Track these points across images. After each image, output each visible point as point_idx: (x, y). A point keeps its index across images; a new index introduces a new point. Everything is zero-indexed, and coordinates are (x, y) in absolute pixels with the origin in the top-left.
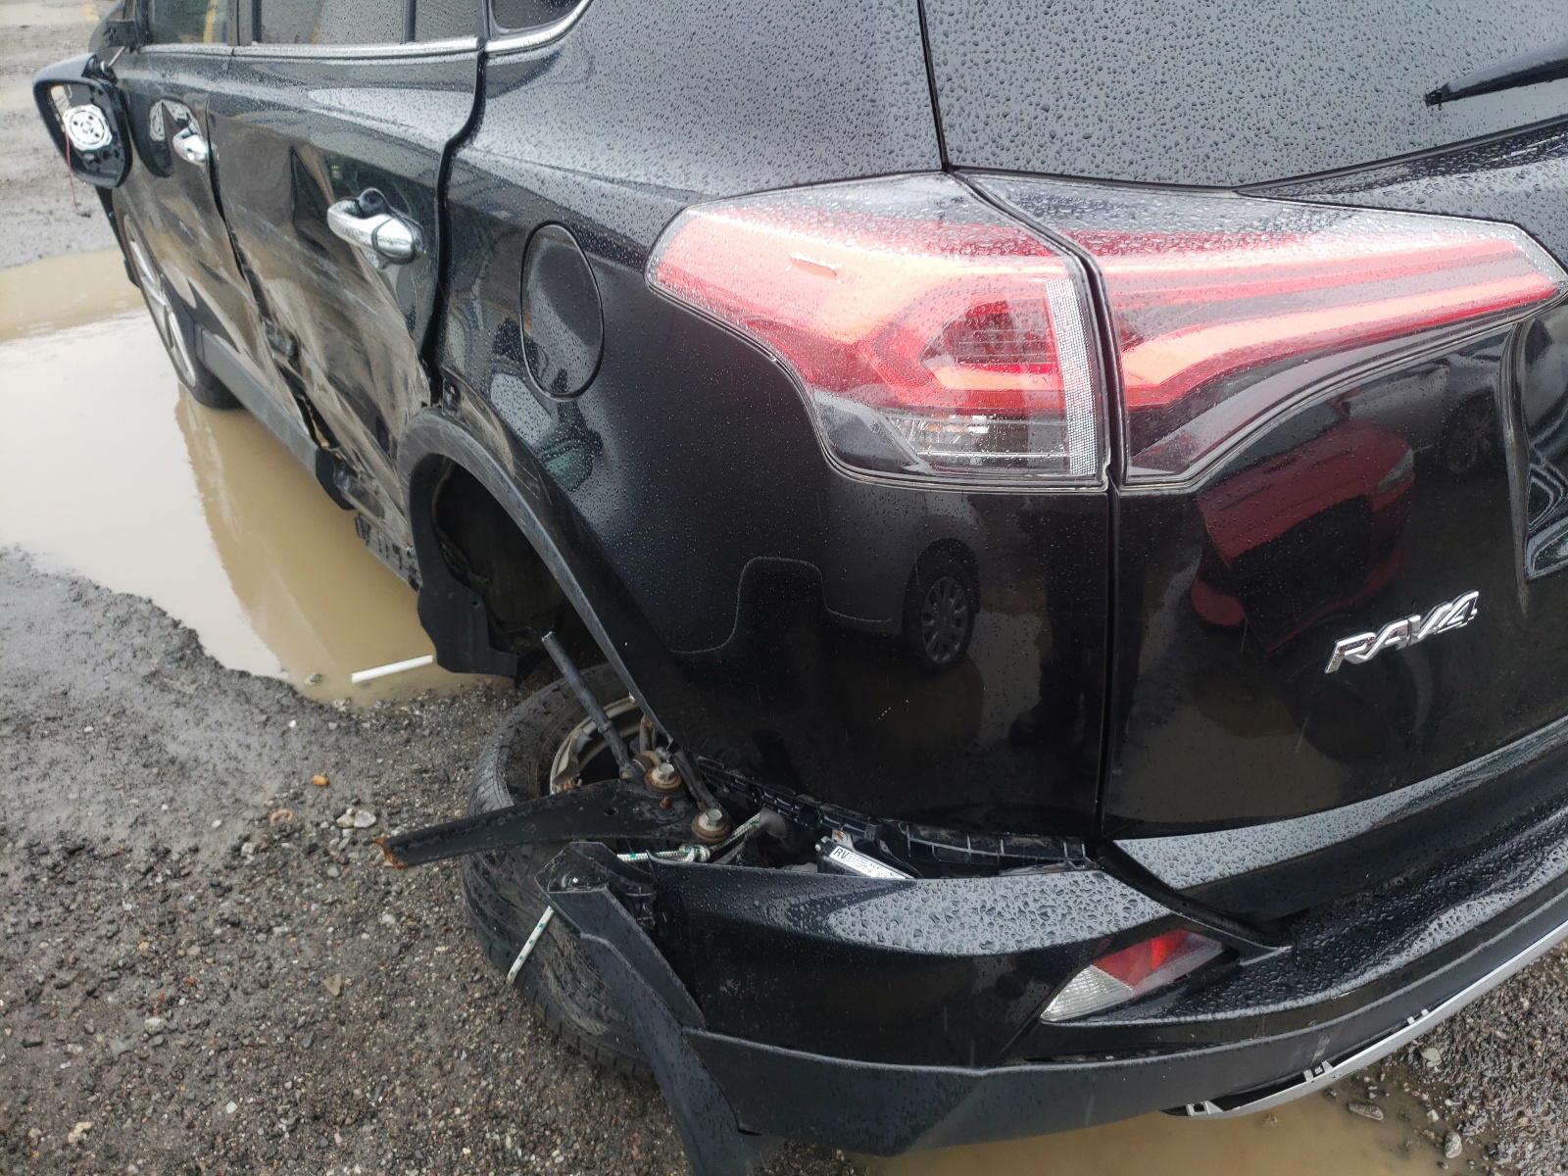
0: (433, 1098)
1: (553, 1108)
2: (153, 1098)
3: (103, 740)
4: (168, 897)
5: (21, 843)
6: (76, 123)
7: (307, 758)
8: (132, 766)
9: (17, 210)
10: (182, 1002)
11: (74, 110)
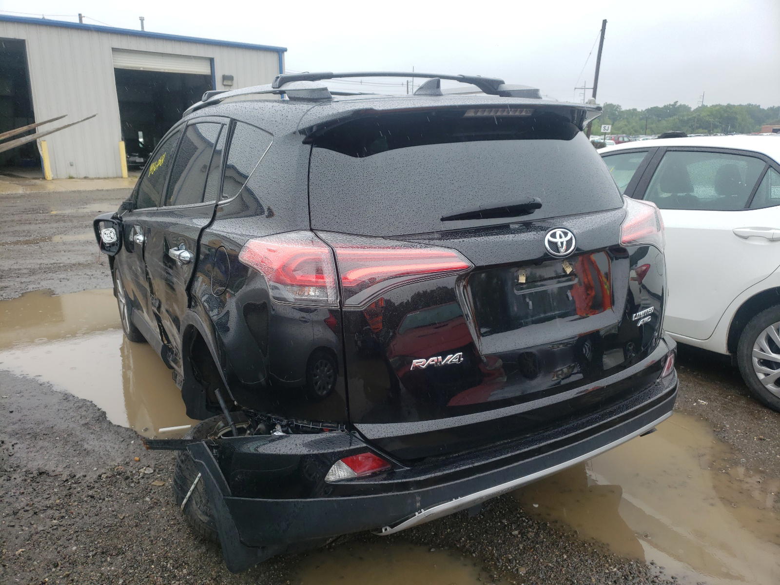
0: (146, 550)
1: (188, 558)
2: (48, 544)
3: (62, 442)
4: (71, 488)
5: (24, 470)
6: (105, 234)
7: (134, 453)
8: (70, 450)
9: (80, 273)
10: (66, 517)
11: (106, 229)
